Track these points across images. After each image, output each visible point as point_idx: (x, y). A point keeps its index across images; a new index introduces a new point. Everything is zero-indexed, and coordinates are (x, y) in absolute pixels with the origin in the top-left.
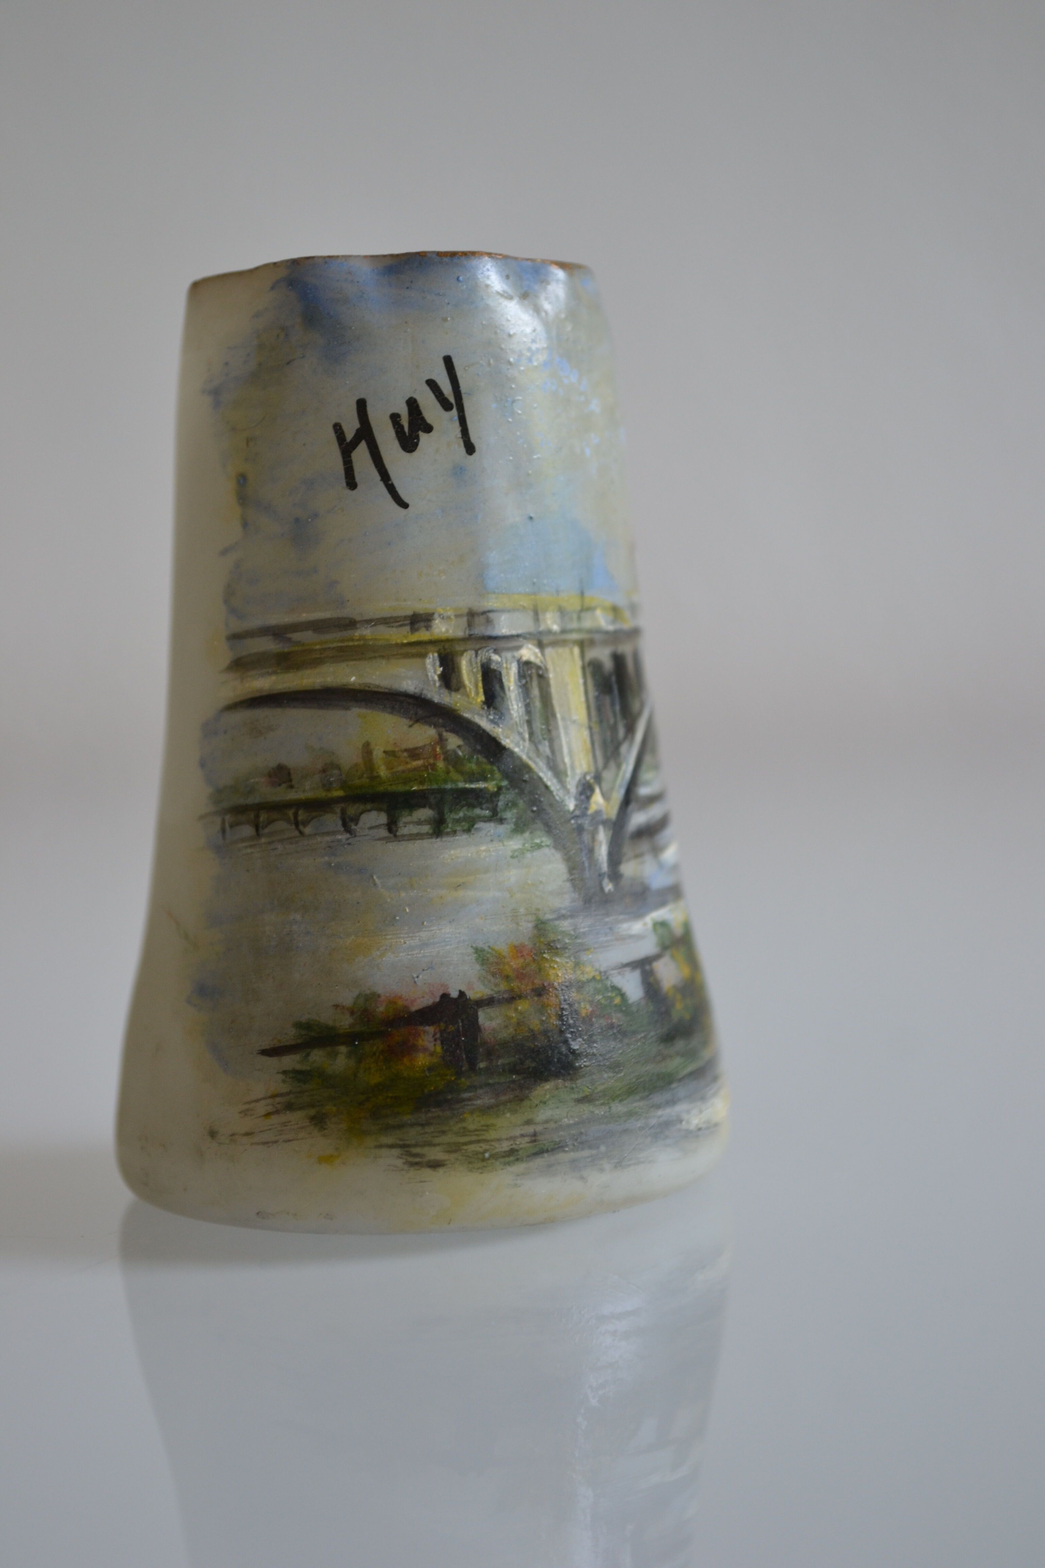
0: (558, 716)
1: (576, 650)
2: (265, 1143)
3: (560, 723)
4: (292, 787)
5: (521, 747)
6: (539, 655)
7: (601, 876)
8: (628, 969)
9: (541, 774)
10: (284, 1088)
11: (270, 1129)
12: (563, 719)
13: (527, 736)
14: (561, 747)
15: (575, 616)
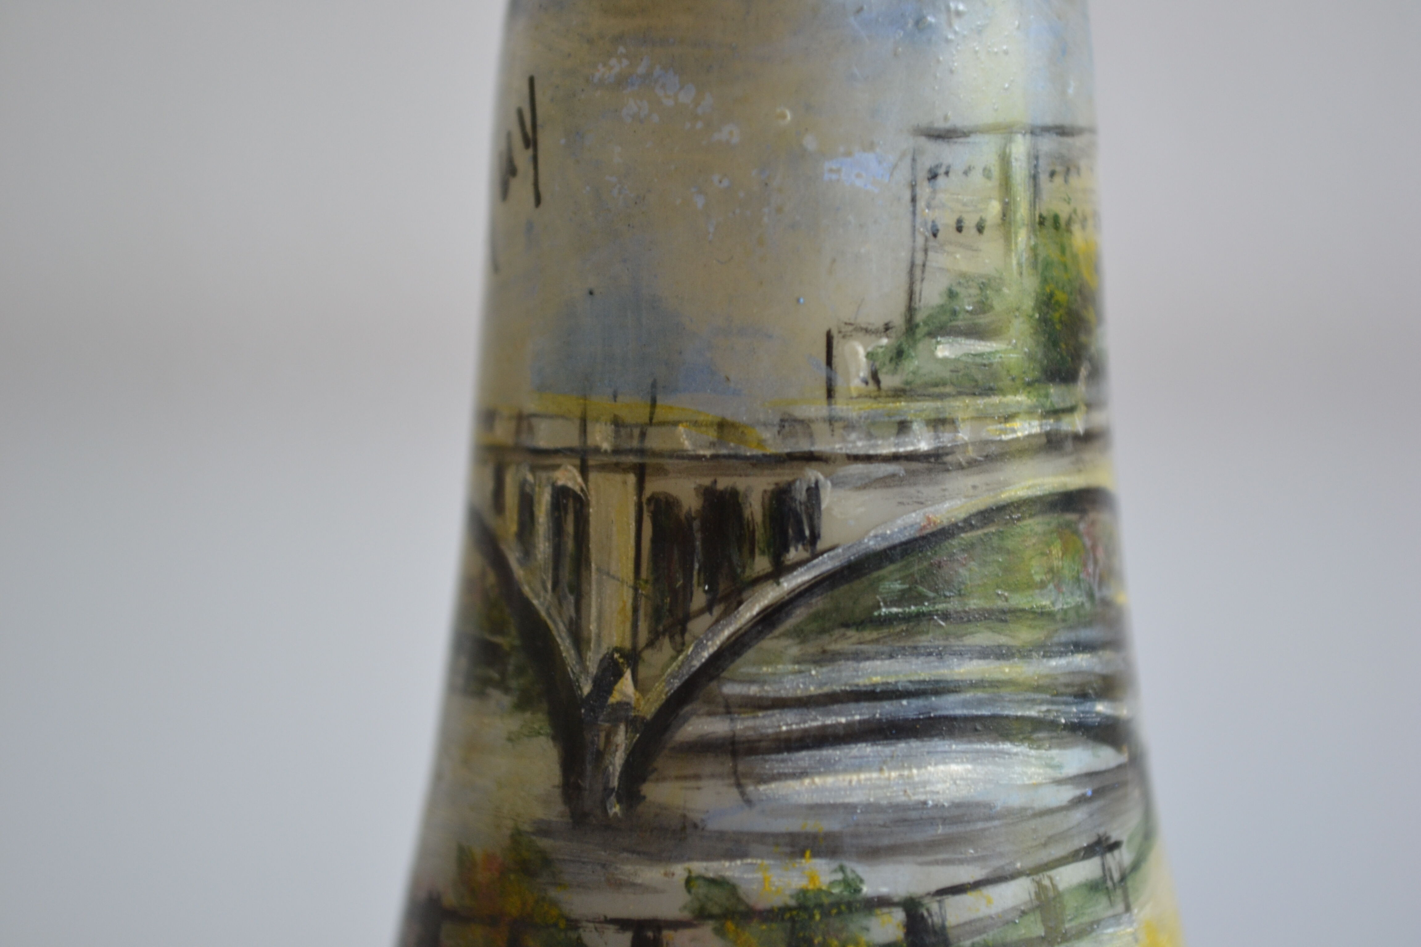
0: (593, 565)
1: (632, 479)
3: (594, 575)
5: (542, 600)
6: (580, 480)
7: (608, 791)
8: (612, 927)
9: (559, 640)
12: (599, 570)
13: (549, 586)
14: (589, 605)
15: (636, 432)
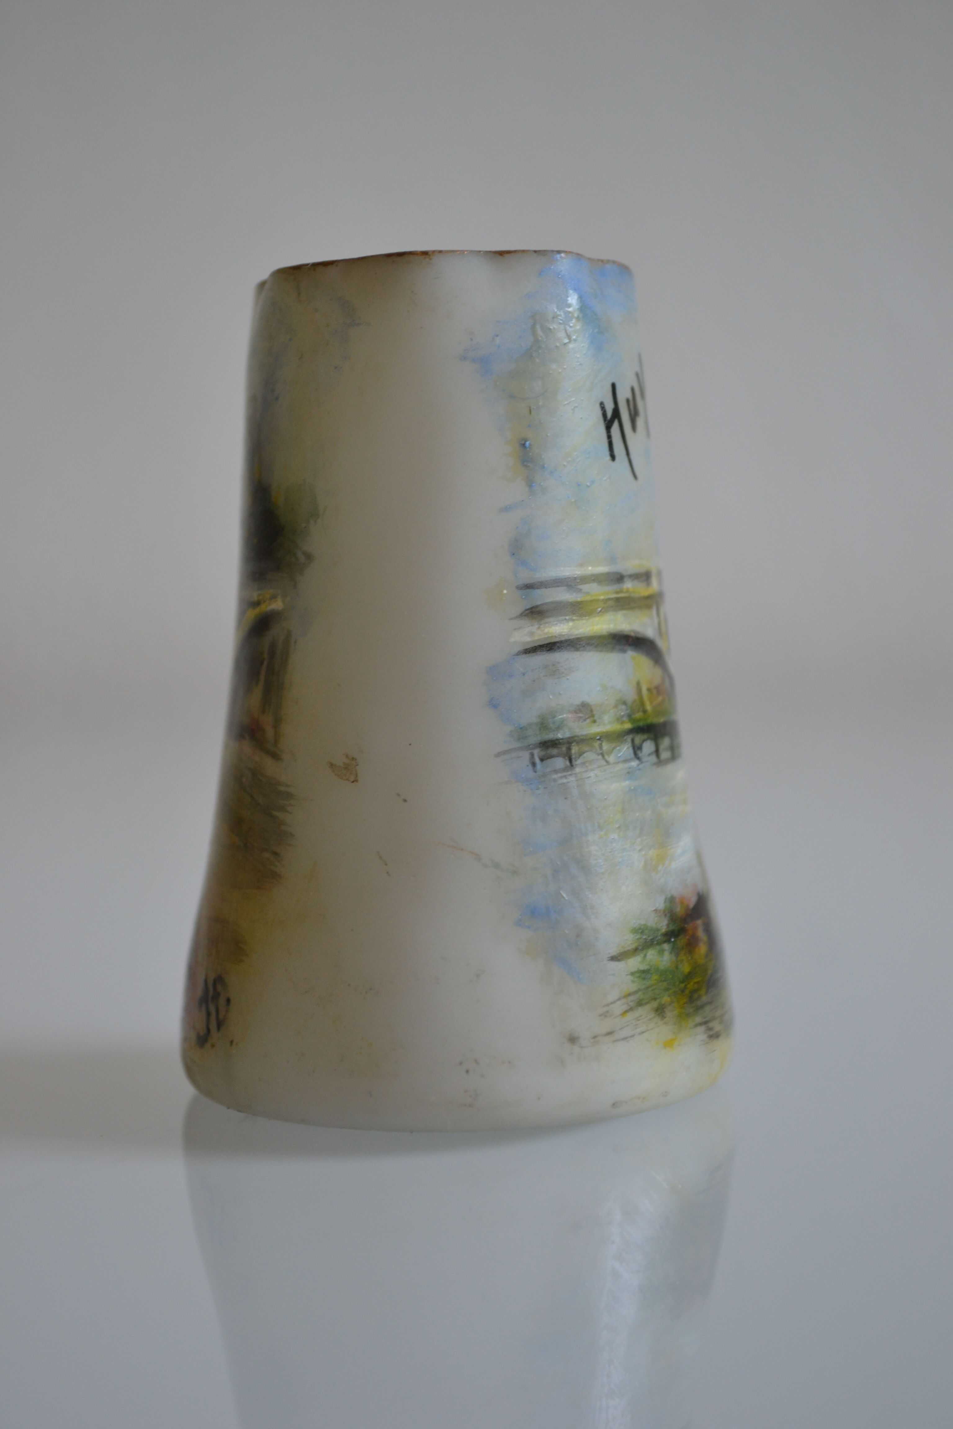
2: (625, 1039)
4: (595, 722)
10: (634, 987)
11: (627, 1026)
